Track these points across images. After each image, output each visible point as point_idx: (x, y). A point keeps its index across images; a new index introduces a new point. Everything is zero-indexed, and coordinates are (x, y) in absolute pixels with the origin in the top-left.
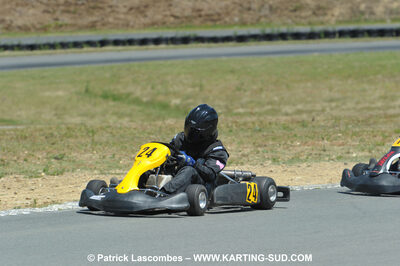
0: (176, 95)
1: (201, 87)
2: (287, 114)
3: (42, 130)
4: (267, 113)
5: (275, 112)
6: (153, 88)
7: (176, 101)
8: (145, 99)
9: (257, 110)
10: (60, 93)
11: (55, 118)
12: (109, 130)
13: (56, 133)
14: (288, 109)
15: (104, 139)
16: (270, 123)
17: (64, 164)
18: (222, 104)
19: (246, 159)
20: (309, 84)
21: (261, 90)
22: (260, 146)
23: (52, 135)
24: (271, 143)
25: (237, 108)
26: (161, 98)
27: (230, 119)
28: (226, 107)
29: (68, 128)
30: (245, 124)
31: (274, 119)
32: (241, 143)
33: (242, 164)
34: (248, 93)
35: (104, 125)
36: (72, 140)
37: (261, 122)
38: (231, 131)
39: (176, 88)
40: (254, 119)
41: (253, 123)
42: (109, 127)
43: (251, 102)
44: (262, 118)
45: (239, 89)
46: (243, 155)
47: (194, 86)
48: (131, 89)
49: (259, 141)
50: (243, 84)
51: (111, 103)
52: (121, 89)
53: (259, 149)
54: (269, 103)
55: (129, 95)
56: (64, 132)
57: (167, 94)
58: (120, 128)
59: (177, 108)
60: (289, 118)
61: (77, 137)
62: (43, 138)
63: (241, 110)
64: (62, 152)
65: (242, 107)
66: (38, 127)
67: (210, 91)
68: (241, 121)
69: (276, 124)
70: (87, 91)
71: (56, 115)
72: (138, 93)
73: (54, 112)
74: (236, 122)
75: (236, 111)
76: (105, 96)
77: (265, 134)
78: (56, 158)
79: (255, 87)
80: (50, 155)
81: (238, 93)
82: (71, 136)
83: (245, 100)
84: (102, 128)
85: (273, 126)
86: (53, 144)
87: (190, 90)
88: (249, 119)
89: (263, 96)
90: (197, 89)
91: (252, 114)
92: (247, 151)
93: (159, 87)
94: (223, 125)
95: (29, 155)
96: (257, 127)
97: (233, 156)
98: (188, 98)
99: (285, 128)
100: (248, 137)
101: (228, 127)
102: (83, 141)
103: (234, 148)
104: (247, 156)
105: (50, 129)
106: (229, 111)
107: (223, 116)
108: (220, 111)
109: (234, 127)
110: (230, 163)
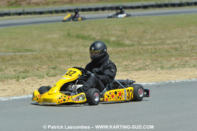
0: (113, 35)
1: (126, 32)
2: (168, 44)
3: (45, 54)
4: (159, 44)
5: (162, 43)
6: (101, 32)
7: (113, 39)
8: (98, 38)
9: (153, 42)
10: (55, 36)
11: (52, 48)
12: (79, 54)
13: (53, 56)
14: (169, 42)
15: (77, 58)
16: (160, 49)
17: (57, 71)
18: (136, 40)
19: (147, 67)
20: (180, 29)
21: (156, 32)
22: (154, 60)
23: (51, 57)
24: (160, 59)
25: (144, 42)
26: (106, 37)
27: (140, 47)
28: (139, 41)
29: (59, 54)
30: (147, 50)
31: (161, 47)
32: (145, 59)
33: (146, 70)
34: (149, 34)
35: (77, 51)
36: (60, 59)
37: (155, 49)
38: (140, 53)
39: (113, 32)
40: (152, 47)
41: (151, 49)
42: (79, 52)
43: (151, 38)
44: (156, 47)
45: (144, 32)
46: (146, 65)
47: (122, 31)
48: (90, 33)
49: (154, 58)
50: (146, 30)
51: (81, 40)
52: (86, 33)
53: (154, 62)
54: (160, 39)
55: (89, 36)
56: (57, 55)
57: (108, 35)
58: (85, 53)
59: (114, 42)
60: (169, 46)
61: (63, 58)
62: (46, 58)
63: (146, 43)
64: (56, 65)
65: (146, 41)
66: (44, 53)
67: (130, 33)
68: (145, 48)
69: (163, 50)
70: (69, 34)
71: (53, 46)
72: (94, 35)
73: (52, 45)
74: (143, 49)
76: (78, 37)
77: (157, 54)
78: (53, 68)
79: (152, 31)
80: (50, 67)
81: (144, 34)
82: (60, 57)
83: (148, 38)
84: (76, 53)
85: (162, 51)
86: (51, 61)
87: (120, 33)
88: (149, 47)
89: (157, 35)
90: (124, 32)
91: (151, 45)
92: (148, 63)
93: (105, 32)
94: (136, 50)
95: (39, 67)
96: (153, 51)
97: (141, 66)
98: (119, 37)
99: (167, 51)
100: (149, 56)
101: (138, 51)
102: (66, 59)
103: (141, 62)
104: (148, 65)
105: (50, 54)
106: (139, 43)
107: (136, 46)
108: (135, 43)
109: (142, 51)
110: (140, 69)
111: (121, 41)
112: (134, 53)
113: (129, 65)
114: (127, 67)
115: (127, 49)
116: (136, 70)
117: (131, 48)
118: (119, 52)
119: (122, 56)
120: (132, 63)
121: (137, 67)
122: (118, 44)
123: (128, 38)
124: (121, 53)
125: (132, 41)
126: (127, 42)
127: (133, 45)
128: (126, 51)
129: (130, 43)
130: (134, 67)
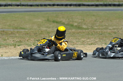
0: (75, 22)
1: (84, 20)
2: (110, 29)
3: (33, 32)
4: (104, 29)
5: (107, 29)
6: (69, 20)
7: (76, 24)
8: (66, 23)
9: (101, 28)
10: (40, 20)
13: (37, 33)
14: (111, 28)
16: (105, 32)
18: (90, 25)
19: (97, 43)
20: (118, 20)
21: (103, 21)
22: (101, 39)
23: (36, 33)
24: (105, 38)
26: (71, 23)
27: (92, 30)
28: (91, 27)
29: (42, 32)
30: (97, 32)
31: (106, 31)
32: (95, 38)
33: (95, 44)
34: (98, 22)
35: (53, 31)
36: (42, 35)
37: (102, 32)
38: (92, 34)
39: (76, 20)
40: (100, 30)
41: (100, 32)
43: (99, 25)
44: (102, 31)
45: (95, 21)
46: (96, 42)
48: (62, 20)
49: (101, 38)
50: (97, 20)
51: (55, 24)
52: (59, 20)
54: (105, 26)
55: (61, 22)
56: (40, 32)
57: (73, 22)
59: (76, 26)
60: (111, 31)
61: (44, 34)
62: (33, 34)
63: (96, 28)
64: (39, 39)
65: (96, 26)
66: (32, 30)
67: (86, 21)
68: (96, 31)
69: (107, 32)
70: (48, 20)
71: (38, 27)
72: (64, 21)
73: (37, 26)
74: (94, 31)
75: (94, 28)
76: (54, 22)
77: (103, 35)
78: (37, 41)
79: (101, 21)
80: (35, 39)
82: (42, 34)
83: (97, 24)
85: (106, 33)
86: (36, 36)
87: (80, 21)
88: (98, 31)
89: (103, 23)
90: (83, 20)
91: (99, 29)
92: (97, 41)
93: (71, 19)
94: (90, 32)
95: (29, 39)
96: (101, 33)
97: (93, 42)
98: (79, 23)
99: (109, 34)
100: (97, 36)
101: (91, 33)
102: (46, 35)
103: (93, 39)
104: (97, 42)
105: (36, 31)
106: (92, 28)
107: (90, 29)
108: (89, 28)
109: (93, 33)
110: (91, 44)
111: (81, 26)
112: (88, 34)
113: (85, 41)
114: (84, 42)
115: (84, 31)
116: (89, 44)
117: (87, 31)
118: (79, 32)
119: (81, 35)
120: (87, 40)
121: (90, 43)
122: (79, 27)
123: (85, 24)
124: (80, 33)
125: (87, 26)
126: (84, 27)
127: (88, 29)
128: (84, 32)
129: (86, 27)
130: (88, 43)
